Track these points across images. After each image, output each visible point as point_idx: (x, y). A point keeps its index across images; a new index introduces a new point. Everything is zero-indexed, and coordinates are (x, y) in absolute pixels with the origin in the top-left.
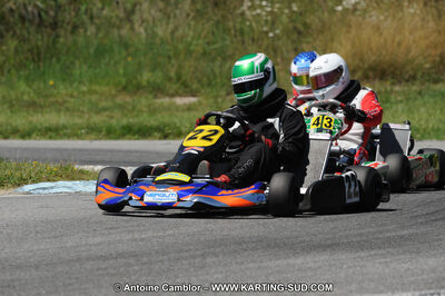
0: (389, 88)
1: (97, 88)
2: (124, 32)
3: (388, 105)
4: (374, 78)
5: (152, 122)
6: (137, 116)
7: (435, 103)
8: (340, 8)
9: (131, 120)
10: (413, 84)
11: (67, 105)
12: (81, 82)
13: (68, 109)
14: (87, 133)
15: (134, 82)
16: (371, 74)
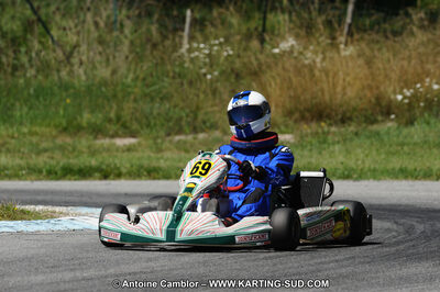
0: (326, 129)
1: (37, 129)
2: (64, 73)
3: (326, 146)
4: (312, 120)
5: (94, 162)
6: (77, 157)
7: (372, 144)
8: (276, 51)
9: (71, 161)
10: (349, 125)
11: (7, 146)
12: (21, 124)
13: (8, 151)
14: (28, 174)
15: (75, 123)
16: (307, 115)
